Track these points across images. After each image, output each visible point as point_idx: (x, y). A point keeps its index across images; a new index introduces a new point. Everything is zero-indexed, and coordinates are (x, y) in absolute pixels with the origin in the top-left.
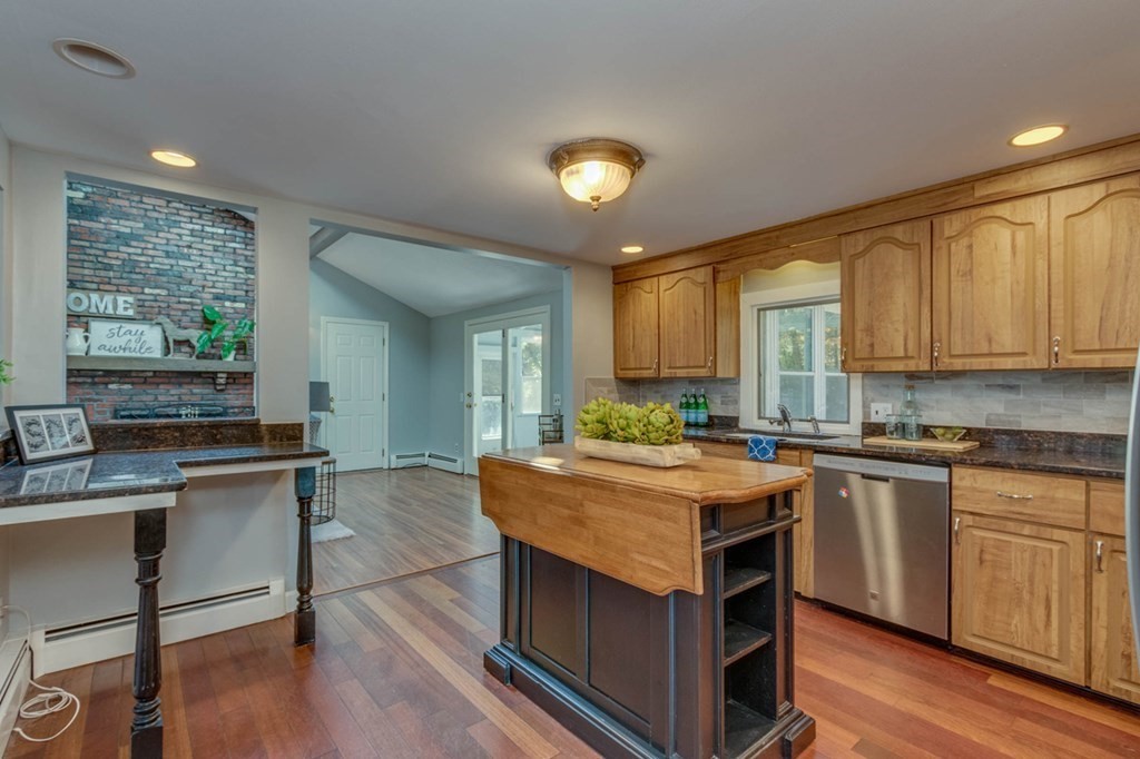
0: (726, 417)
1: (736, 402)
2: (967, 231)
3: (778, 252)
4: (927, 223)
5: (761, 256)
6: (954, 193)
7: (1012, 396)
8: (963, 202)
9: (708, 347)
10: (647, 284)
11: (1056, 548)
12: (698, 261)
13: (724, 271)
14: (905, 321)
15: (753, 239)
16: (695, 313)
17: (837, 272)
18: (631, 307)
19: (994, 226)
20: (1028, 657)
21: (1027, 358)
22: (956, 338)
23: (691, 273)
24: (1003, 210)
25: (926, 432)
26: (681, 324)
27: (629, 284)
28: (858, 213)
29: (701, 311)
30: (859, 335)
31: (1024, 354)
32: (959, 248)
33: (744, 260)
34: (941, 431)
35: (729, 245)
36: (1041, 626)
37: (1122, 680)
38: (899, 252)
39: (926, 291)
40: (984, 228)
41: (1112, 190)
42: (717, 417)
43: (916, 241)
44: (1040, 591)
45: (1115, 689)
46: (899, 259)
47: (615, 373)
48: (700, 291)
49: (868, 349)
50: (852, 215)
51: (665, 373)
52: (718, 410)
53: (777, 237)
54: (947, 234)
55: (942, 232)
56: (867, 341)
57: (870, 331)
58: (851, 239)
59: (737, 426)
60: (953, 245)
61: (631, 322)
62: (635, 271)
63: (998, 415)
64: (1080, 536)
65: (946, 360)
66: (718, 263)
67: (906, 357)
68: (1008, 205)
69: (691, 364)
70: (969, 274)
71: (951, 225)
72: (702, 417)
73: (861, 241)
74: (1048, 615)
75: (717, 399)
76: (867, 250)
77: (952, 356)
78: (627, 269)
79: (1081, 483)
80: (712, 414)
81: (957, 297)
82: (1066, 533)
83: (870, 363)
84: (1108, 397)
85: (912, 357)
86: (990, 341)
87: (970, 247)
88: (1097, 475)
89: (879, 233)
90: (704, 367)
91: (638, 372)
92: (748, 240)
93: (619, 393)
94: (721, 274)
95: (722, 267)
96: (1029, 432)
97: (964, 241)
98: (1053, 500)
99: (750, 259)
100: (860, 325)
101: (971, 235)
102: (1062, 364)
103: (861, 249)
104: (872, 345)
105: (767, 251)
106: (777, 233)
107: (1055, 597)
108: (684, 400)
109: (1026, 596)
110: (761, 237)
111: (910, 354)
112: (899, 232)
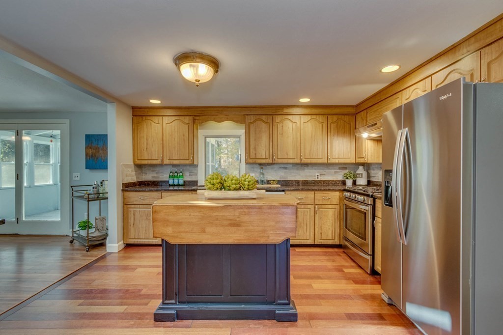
0: (192, 181)
1: (196, 174)
2: (281, 121)
3: (221, 116)
4: (271, 117)
5: (214, 117)
6: (279, 109)
7: (286, 171)
8: (280, 113)
9: (190, 151)
10: (156, 119)
11: (308, 210)
12: (186, 113)
13: (198, 120)
14: (265, 147)
15: (212, 109)
16: (184, 136)
17: (244, 127)
18: (146, 130)
19: (288, 122)
20: (303, 241)
21: (296, 160)
22: (279, 153)
23: (182, 118)
24: (290, 117)
25: (268, 182)
26: (176, 140)
27: (144, 117)
28: (251, 109)
29: (187, 135)
30: (251, 150)
31: (294, 159)
32: (280, 126)
33: (207, 117)
34: (272, 182)
35: (201, 109)
36: (305, 232)
37: (321, 239)
38: (264, 124)
39: (271, 137)
40: (286, 121)
41: (312, 118)
42: (187, 181)
43: (268, 122)
44: (305, 223)
45: (320, 242)
46: (264, 126)
47: (134, 161)
48: (187, 126)
49: (254, 155)
50: (249, 109)
51: (166, 161)
52: (188, 178)
53: (222, 110)
54: (277, 121)
55: (275, 120)
56: (254, 152)
57: (255, 149)
58: (249, 117)
59: (197, 184)
60: (278, 125)
61: (145, 137)
62: (148, 111)
63: (282, 176)
64: (313, 206)
65: (277, 160)
66: (195, 116)
67: (266, 158)
68: (291, 116)
69: (182, 158)
70: (282, 134)
71: (278, 119)
72: (181, 182)
73: (252, 118)
74: (307, 228)
75: (187, 174)
76: (254, 121)
77: (278, 159)
78: (143, 110)
79: (313, 192)
80: (185, 180)
81: (279, 140)
82: (310, 206)
83: (255, 160)
84: (305, 171)
85: (267, 159)
86: (287, 155)
87: (282, 126)
88: (316, 190)
89: (258, 117)
90: (188, 160)
91: (150, 161)
92: (209, 109)
93: (136, 171)
94: (197, 121)
95: (197, 118)
96: (290, 180)
97: (281, 125)
98: (308, 198)
99: (210, 117)
100: (252, 147)
101: (282, 123)
102: (303, 162)
103: (252, 121)
104: (256, 154)
105: (217, 115)
106: (222, 109)
107: (308, 223)
108: (171, 174)
109: (302, 224)
110: (215, 109)
111: (267, 157)
112: (264, 118)
